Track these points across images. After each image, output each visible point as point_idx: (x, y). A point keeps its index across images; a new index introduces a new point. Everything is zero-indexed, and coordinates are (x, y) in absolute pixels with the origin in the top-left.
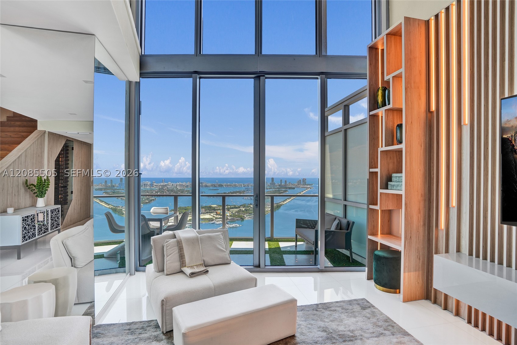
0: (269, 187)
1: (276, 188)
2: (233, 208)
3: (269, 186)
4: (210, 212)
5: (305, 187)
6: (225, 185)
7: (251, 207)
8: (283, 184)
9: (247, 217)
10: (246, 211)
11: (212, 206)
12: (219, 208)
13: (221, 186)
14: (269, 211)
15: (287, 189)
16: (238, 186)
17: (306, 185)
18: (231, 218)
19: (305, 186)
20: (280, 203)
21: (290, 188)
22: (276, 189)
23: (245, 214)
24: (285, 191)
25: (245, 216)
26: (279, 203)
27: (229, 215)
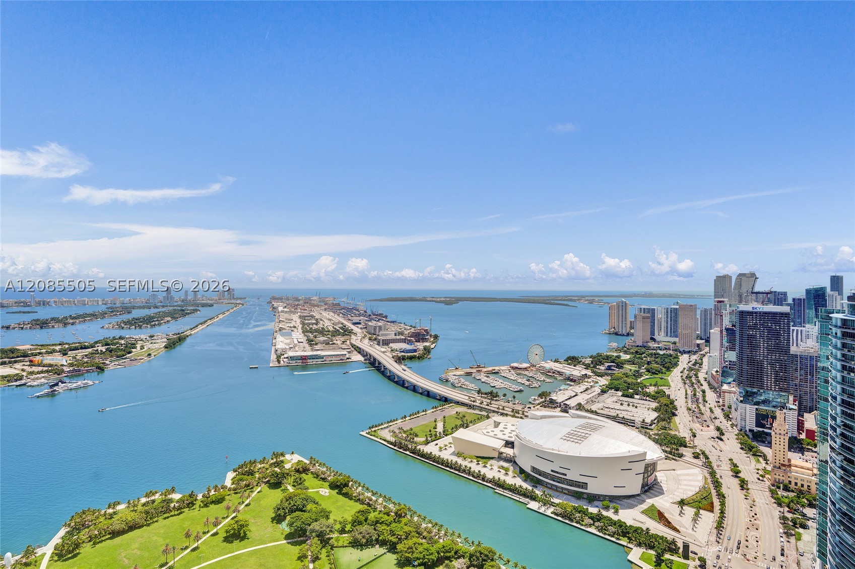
0: (161, 304)
1: (176, 306)
2: (76, 349)
3: (161, 302)
4: (10, 362)
5: (233, 303)
6: (55, 302)
7: (122, 345)
8: (189, 298)
9: (113, 364)
10: (111, 351)
11: (16, 347)
12: (39, 351)
13: (44, 304)
14: (161, 348)
15: (198, 306)
16: (90, 304)
17: (234, 298)
18: (71, 369)
19: (233, 301)
20: (184, 333)
21: (203, 305)
22: (175, 308)
23: (106, 359)
24: (194, 310)
25: (107, 362)
26: (182, 333)
27: (65, 364)
